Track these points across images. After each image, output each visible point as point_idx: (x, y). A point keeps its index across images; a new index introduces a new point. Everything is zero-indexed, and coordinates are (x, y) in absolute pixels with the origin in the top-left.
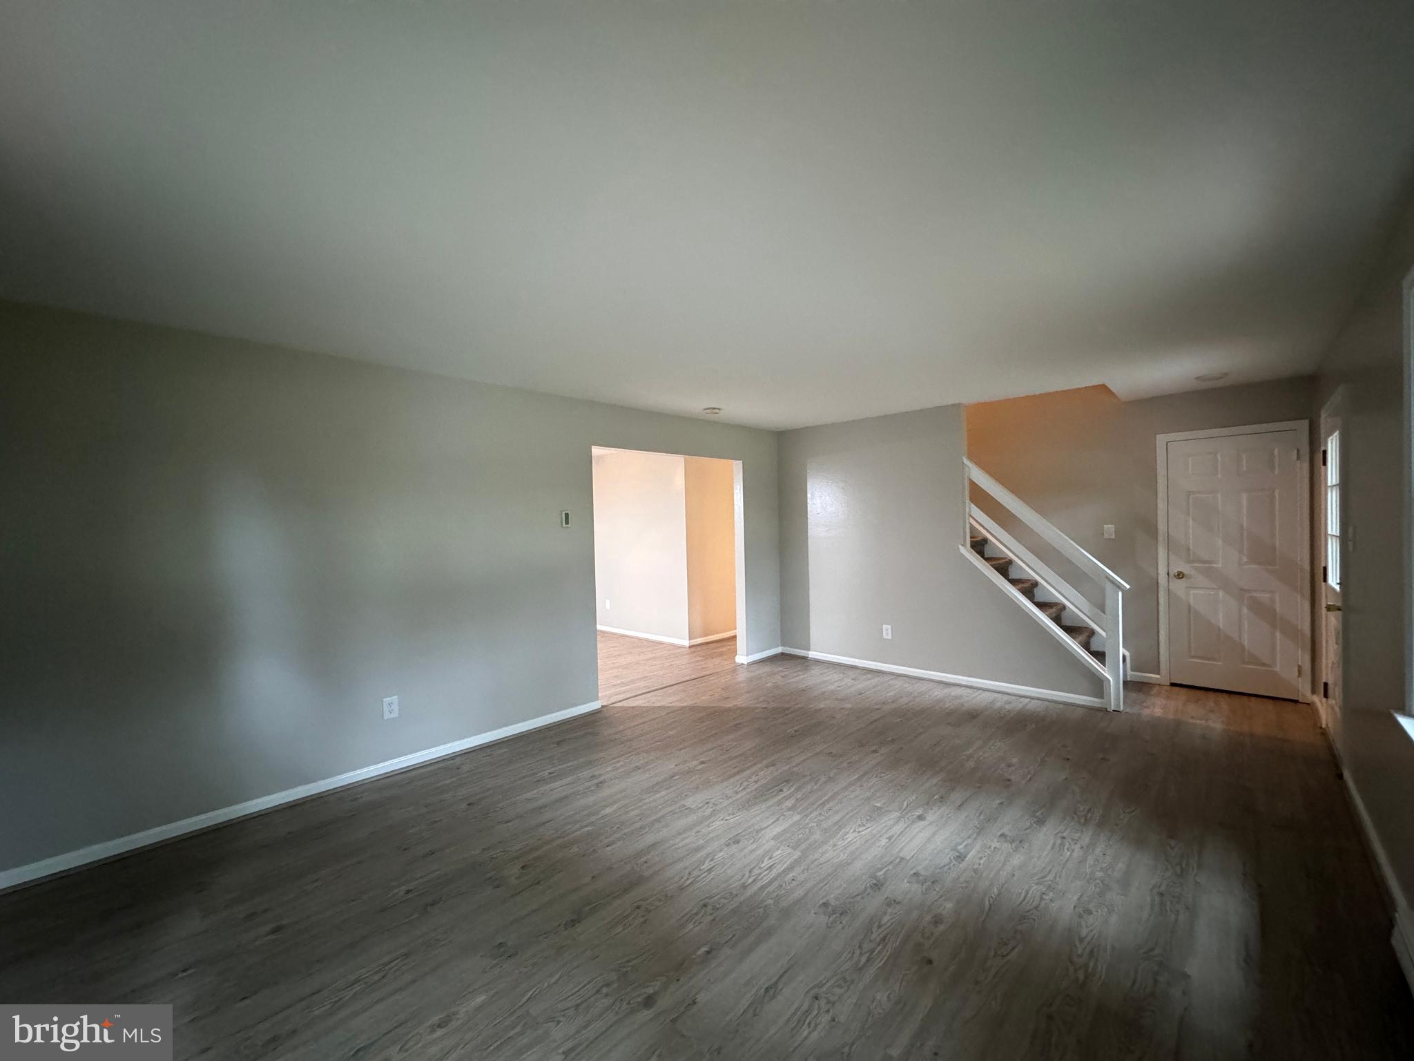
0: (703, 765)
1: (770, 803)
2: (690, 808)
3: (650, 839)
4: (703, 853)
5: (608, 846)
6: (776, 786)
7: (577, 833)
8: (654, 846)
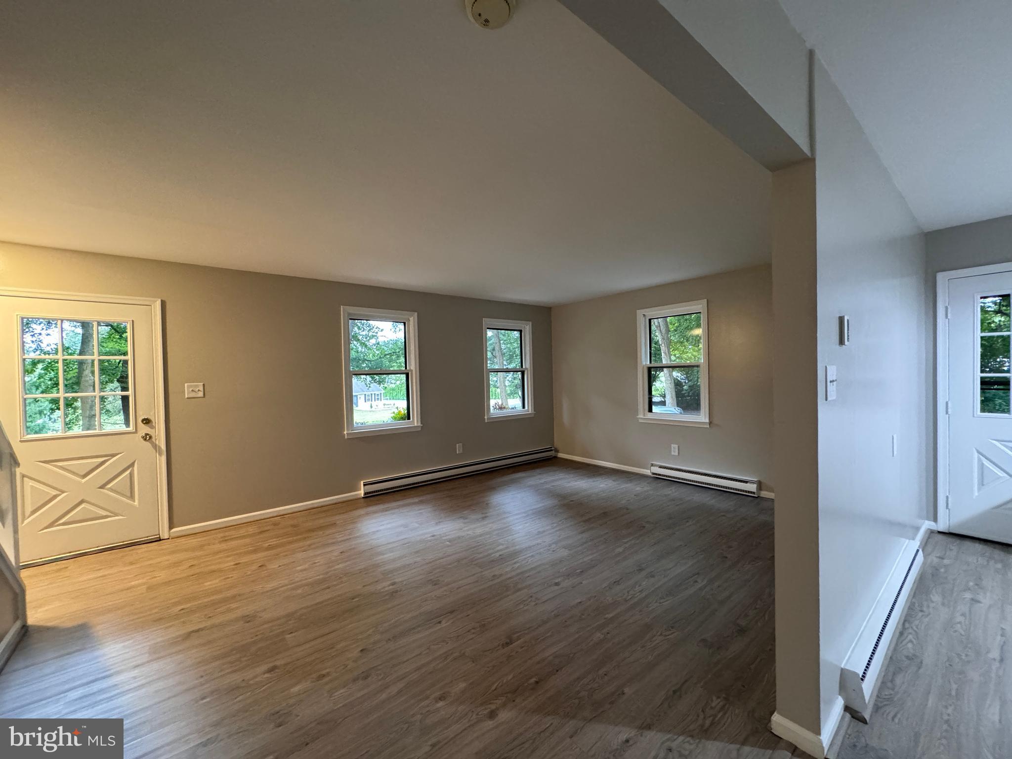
0: (557, 581)
1: (512, 549)
2: (566, 548)
3: (585, 535)
4: (555, 530)
5: (607, 533)
6: (502, 559)
7: (631, 538)
8: (582, 532)
